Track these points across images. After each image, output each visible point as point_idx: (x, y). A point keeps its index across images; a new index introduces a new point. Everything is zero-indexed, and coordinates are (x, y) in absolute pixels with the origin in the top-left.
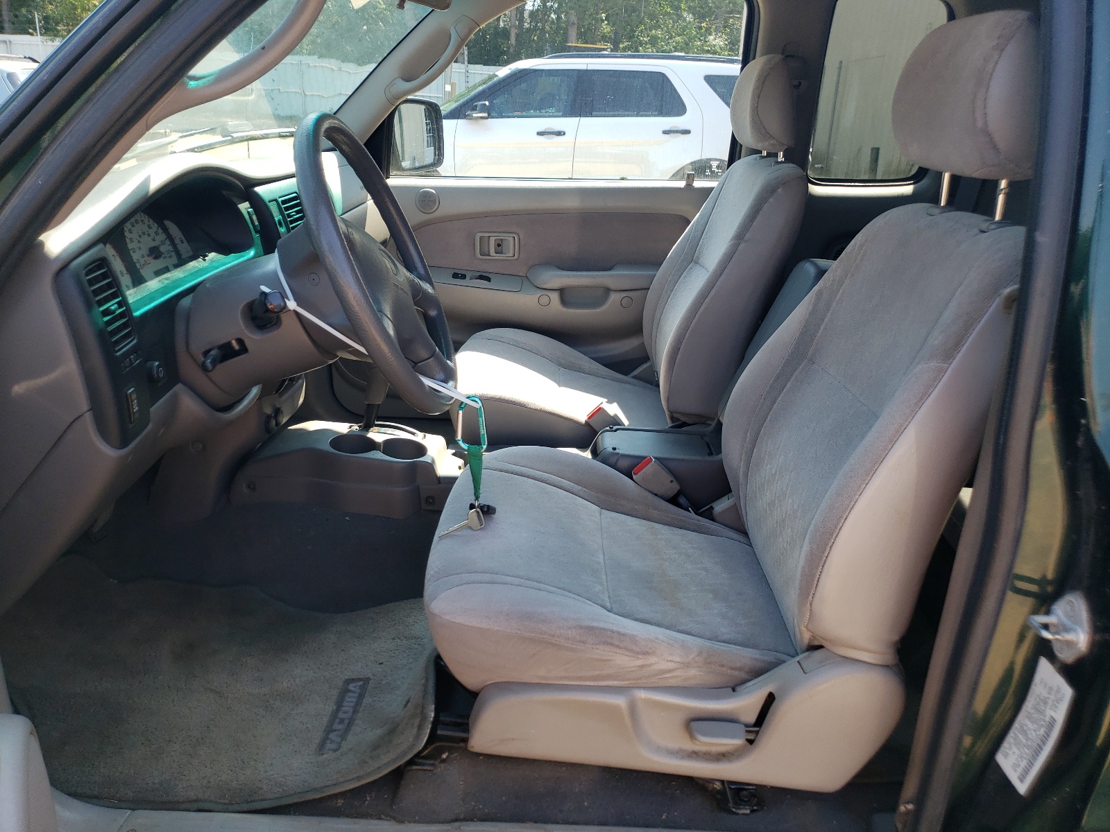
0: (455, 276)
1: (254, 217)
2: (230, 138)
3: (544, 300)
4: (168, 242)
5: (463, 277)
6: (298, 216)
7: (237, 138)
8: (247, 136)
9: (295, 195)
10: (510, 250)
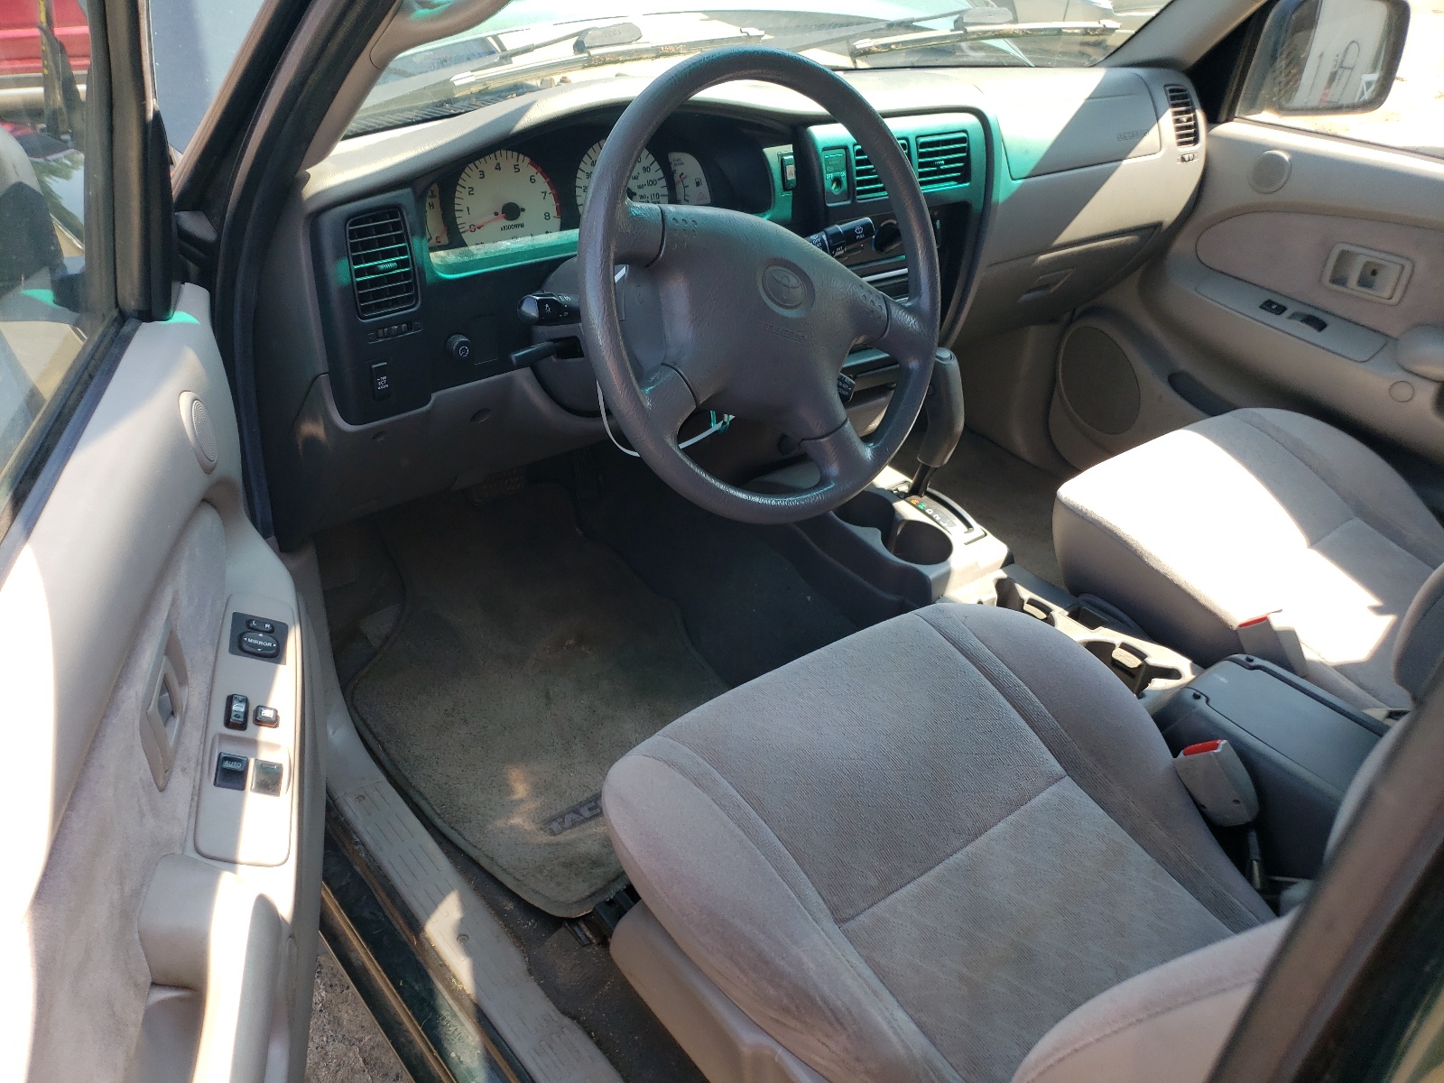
0: (1268, 306)
1: (791, 169)
2: (962, 32)
3: (1404, 392)
4: (663, 182)
5: (1281, 310)
6: (946, 167)
7: (973, 33)
8: (993, 32)
9: (964, 135)
10: (1386, 286)
